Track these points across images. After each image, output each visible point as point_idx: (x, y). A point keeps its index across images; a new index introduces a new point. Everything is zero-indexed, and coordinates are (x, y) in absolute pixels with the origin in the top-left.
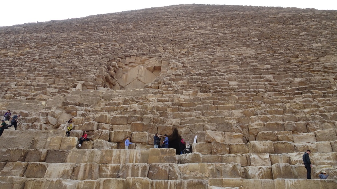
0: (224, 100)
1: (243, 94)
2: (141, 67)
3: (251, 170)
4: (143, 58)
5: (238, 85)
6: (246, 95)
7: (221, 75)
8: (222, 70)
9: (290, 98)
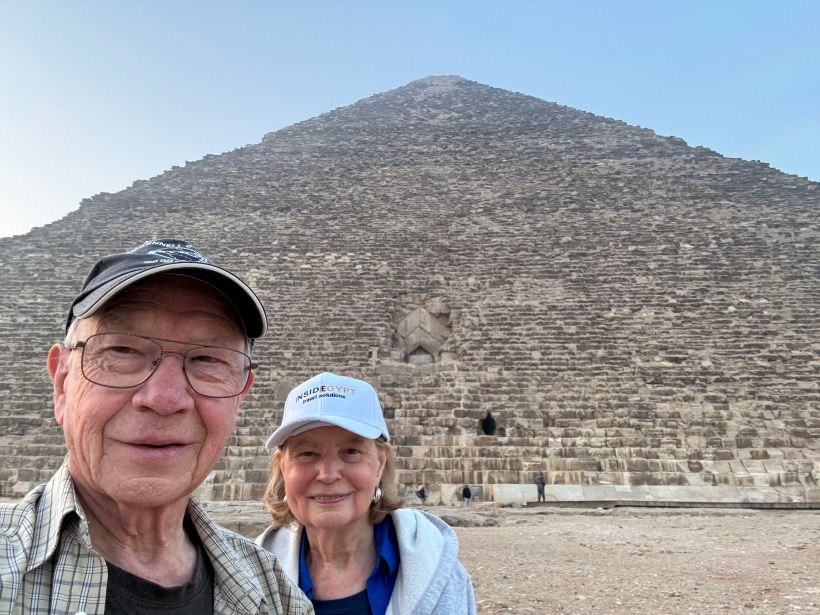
0: (528, 380)
1: (545, 373)
2: (422, 310)
3: (549, 451)
4: (423, 296)
5: (541, 359)
6: (549, 375)
7: (523, 343)
8: (524, 332)
9: (587, 380)
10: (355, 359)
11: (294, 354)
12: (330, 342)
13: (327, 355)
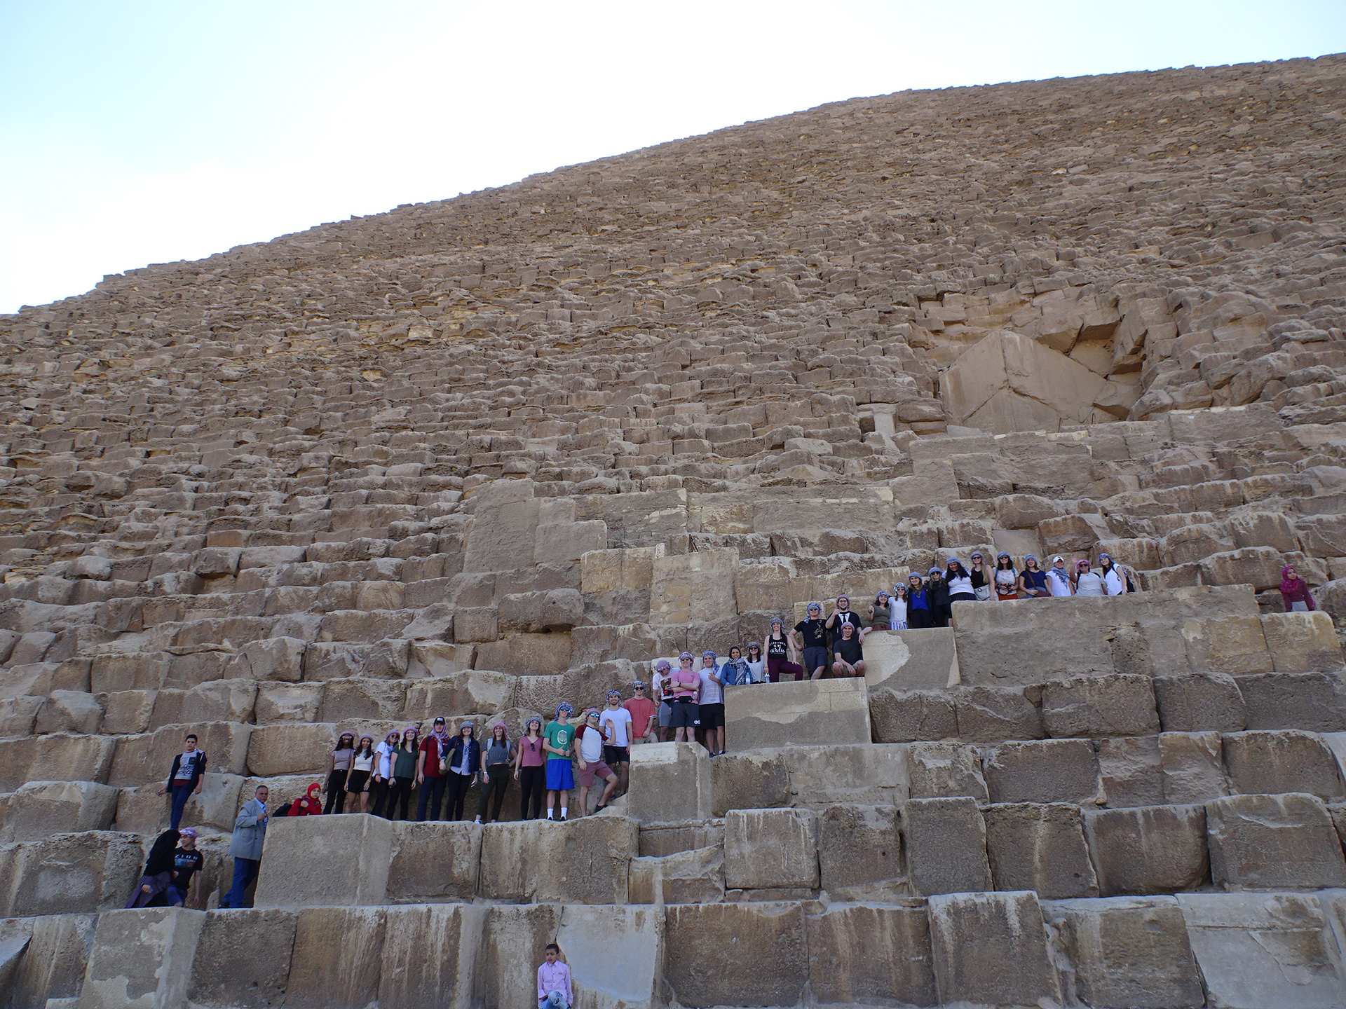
2: (1010, 335)
10: (807, 436)
11: (563, 446)
12: (699, 406)
13: (692, 434)
